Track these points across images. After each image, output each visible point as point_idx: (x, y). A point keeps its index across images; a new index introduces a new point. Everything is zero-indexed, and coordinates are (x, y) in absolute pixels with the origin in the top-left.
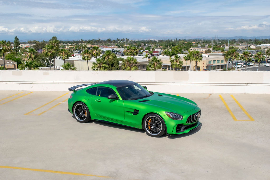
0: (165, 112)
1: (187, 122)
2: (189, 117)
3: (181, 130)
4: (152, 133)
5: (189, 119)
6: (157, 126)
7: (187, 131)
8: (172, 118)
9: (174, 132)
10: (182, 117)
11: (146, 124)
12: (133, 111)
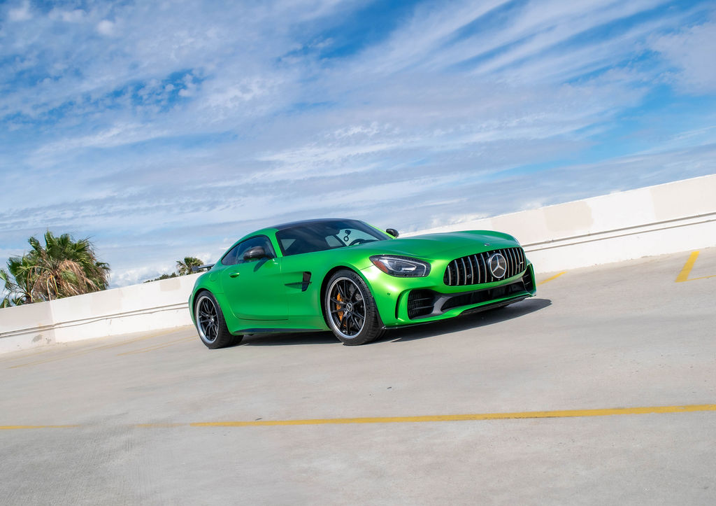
0: (371, 258)
1: (446, 282)
2: (452, 264)
3: (435, 312)
4: (349, 334)
5: (454, 273)
6: (358, 308)
7: (456, 313)
8: (391, 273)
9: (403, 319)
10: (429, 266)
11: (331, 310)
12: (300, 279)
